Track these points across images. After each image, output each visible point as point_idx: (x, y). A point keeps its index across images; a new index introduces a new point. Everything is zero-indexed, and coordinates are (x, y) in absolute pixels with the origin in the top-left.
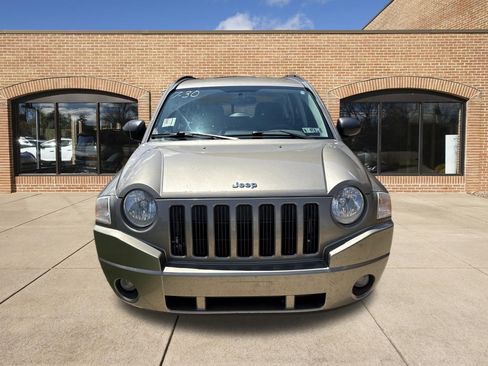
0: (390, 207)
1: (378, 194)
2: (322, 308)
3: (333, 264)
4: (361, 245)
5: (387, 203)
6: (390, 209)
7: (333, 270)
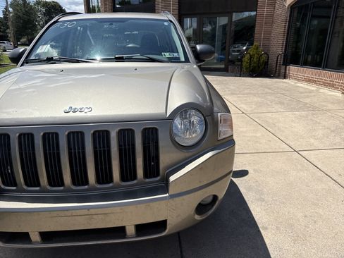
0: (231, 126)
1: (219, 114)
2: (164, 234)
3: (172, 190)
4: (201, 169)
5: (229, 123)
6: (232, 128)
7: (172, 197)
